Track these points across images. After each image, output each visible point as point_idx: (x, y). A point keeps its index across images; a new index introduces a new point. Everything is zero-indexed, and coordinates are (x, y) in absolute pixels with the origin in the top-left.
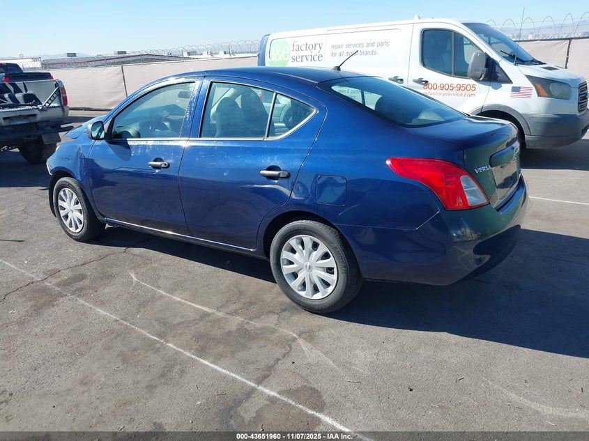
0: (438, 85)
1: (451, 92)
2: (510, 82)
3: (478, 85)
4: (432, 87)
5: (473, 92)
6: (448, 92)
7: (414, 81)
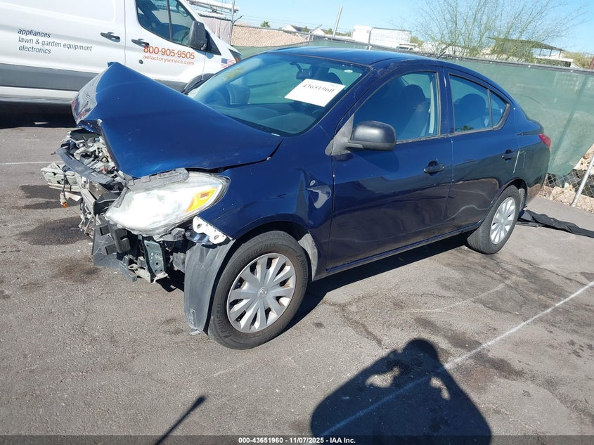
0: (160, 50)
1: (172, 58)
2: (220, 54)
3: (197, 54)
4: (154, 51)
5: (192, 61)
6: (170, 58)
7: (134, 41)
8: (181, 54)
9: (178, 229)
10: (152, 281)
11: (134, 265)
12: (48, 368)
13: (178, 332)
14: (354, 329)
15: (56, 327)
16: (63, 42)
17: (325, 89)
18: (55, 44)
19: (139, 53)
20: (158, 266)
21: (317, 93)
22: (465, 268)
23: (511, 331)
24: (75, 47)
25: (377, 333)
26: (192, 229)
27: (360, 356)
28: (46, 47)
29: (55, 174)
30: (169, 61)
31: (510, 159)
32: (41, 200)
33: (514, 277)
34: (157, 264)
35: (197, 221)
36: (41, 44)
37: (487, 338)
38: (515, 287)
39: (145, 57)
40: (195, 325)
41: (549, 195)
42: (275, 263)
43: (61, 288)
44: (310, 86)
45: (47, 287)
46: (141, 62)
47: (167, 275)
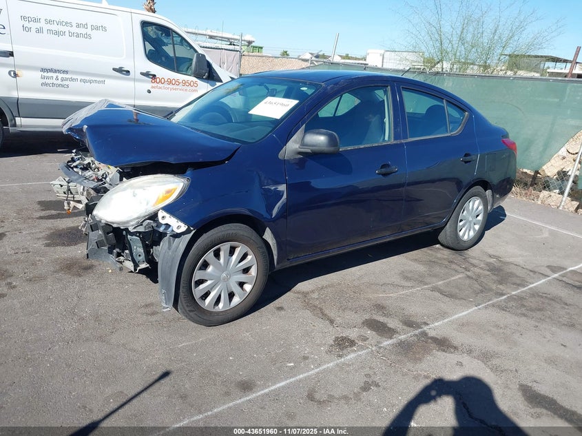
0: (166, 80)
1: (177, 87)
2: (221, 81)
3: (199, 82)
4: (160, 81)
5: (196, 88)
6: (175, 87)
7: (142, 74)
8: (185, 83)
9: (148, 221)
10: (135, 270)
11: (121, 258)
12: (40, 339)
13: (153, 314)
14: (311, 312)
15: (51, 309)
16: (79, 77)
17: (282, 104)
18: (72, 80)
19: (147, 84)
20: (141, 258)
21: (275, 108)
22: (431, 263)
23: (460, 315)
24: (90, 82)
25: (332, 315)
26: (158, 221)
27: (312, 332)
28: (64, 83)
29: (62, 186)
30: (175, 89)
31: (470, 161)
32: (54, 212)
33: (477, 270)
34: (140, 256)
35: (161, 214)
36: (60, 79)
37: (437, 320)
38: (477, 278)
39: (153, 87)
40: (166, 304)
41: (538, 199)
42: (237, 251)
43: (60, 280)
44: (270, 103)
45: (49, 279)
46: (149, 92)
47: (148, 265)
